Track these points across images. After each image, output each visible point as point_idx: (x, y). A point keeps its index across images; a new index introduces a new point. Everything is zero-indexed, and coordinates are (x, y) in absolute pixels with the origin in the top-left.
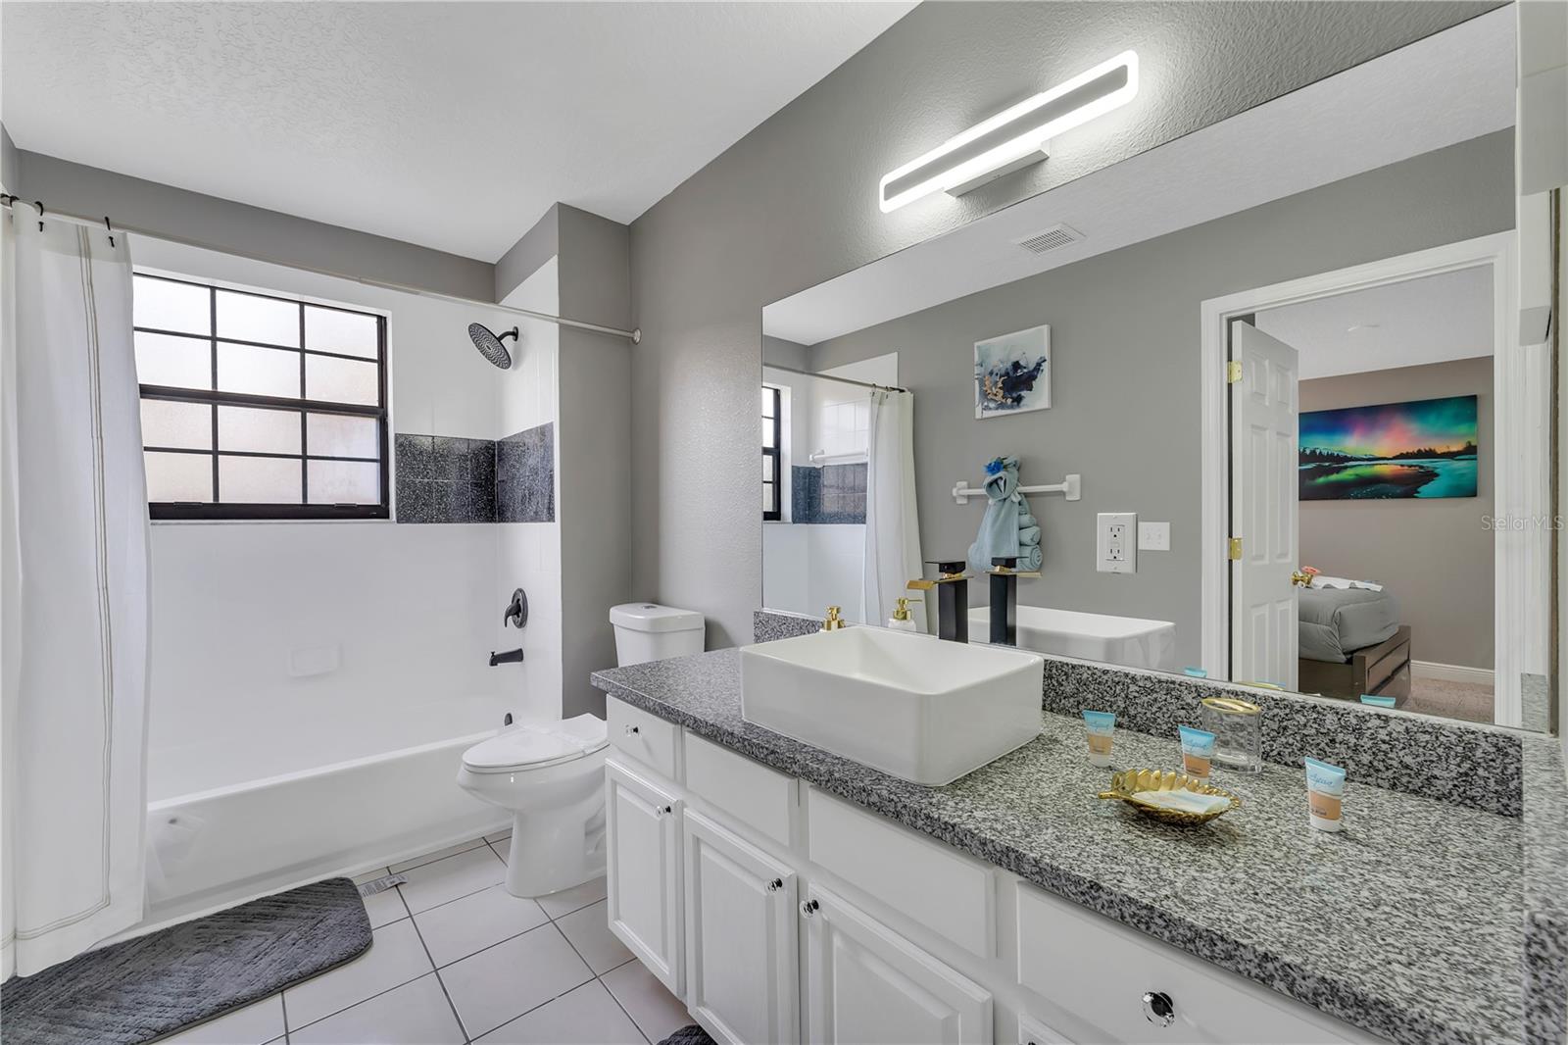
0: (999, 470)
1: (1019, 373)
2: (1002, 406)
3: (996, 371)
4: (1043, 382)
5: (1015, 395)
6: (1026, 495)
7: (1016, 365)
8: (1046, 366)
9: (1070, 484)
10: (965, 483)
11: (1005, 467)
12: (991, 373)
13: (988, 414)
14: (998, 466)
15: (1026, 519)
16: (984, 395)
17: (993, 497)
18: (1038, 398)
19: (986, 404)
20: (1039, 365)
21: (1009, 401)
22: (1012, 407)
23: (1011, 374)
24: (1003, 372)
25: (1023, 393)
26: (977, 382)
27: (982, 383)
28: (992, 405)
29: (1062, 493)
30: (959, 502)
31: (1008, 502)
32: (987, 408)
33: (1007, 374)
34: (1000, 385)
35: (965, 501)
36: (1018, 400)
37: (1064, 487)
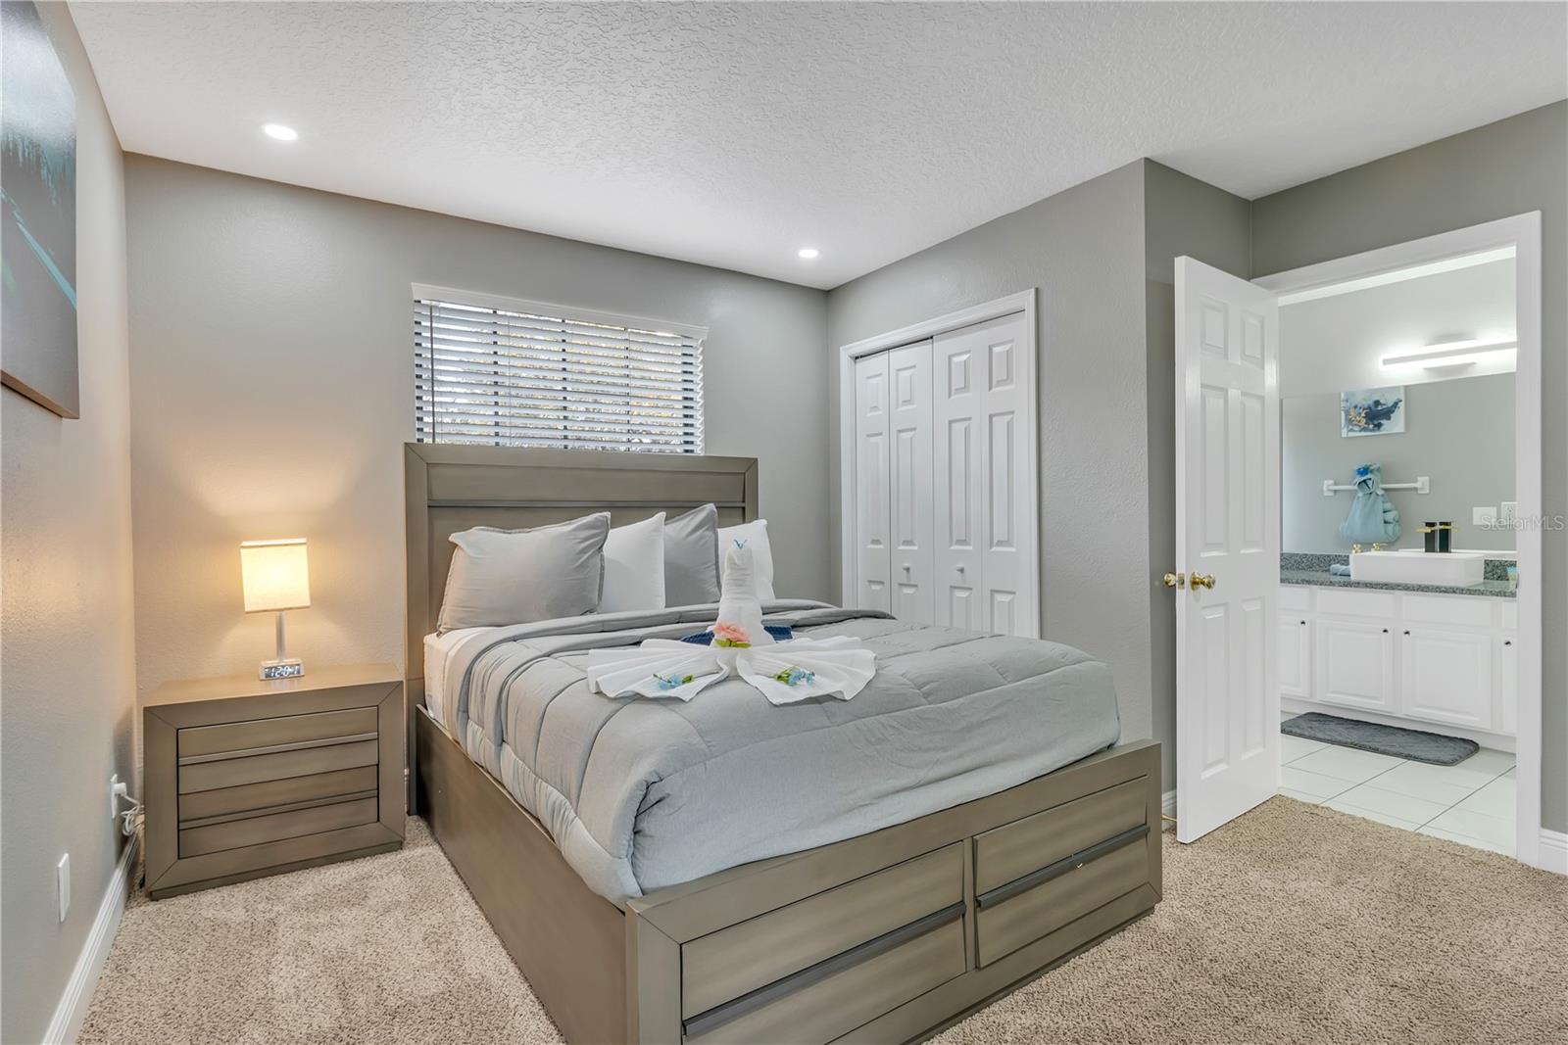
0: (1367, 474)
1: (1380, 408)
2: (1364, 429)
3: (1359, 405)
4: (1399, 415)
5: (1376, 422)
6: (1386, 490)
7: (1377, 403)
8: (1402, 405)
9: (1423, 484)
10: (1332, 482)
11: (1372, 472)
12: (1356, 407)
13: (1351, 434)
14: (1364, 471)
15: (1388, 506)
16: (1349, 421)
17: (1362, 491)
18: (1395, 425)
19: (1351, 427)
20: (1396, 404)
21: (1371, 426)
22: (1373, 430)
23: (1373, 408)
24: (1366, 406)
25: (1383, 422)
26: (1343, 413)
27: (1347, 413)
28: (1356, 428)
29: (1416, 489)
30: (1326, 494)
31: (1373, 495)
32: (1351, 430)
33: (1370, 408)
34: (1363, 415)
35: (1332, 494)
36: (1379, 426)
37: (1418, 485)
